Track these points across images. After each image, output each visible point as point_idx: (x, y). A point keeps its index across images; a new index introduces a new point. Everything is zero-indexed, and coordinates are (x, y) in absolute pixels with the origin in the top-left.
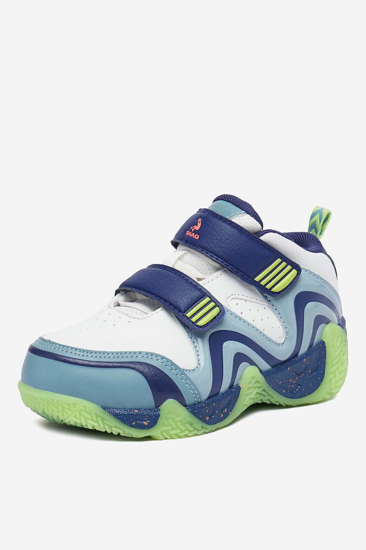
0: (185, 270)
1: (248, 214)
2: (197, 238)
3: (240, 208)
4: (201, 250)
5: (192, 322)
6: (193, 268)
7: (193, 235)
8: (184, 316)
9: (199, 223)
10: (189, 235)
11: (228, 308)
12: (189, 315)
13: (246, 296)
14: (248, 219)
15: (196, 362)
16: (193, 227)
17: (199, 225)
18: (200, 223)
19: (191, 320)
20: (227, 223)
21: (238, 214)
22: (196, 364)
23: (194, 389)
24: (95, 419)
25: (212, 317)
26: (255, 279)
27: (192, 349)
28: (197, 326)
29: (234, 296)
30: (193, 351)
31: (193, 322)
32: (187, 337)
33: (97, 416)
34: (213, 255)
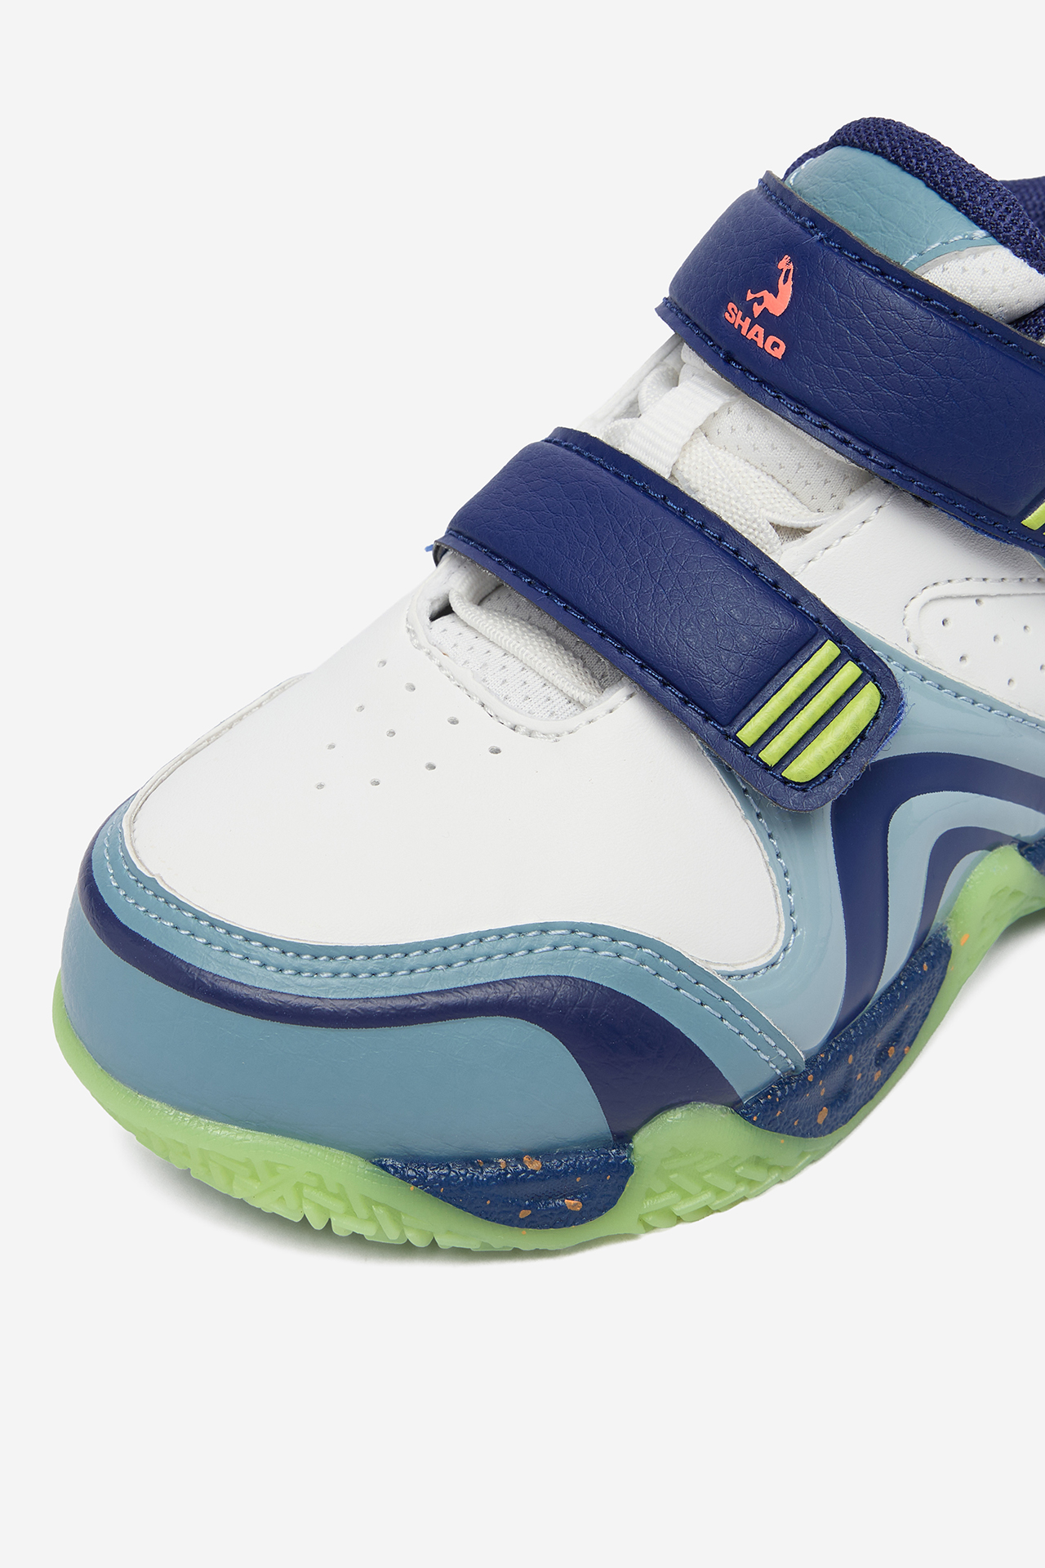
0: (726, 493)
1: (1004, 243)
2: (779, 353)
3: (967, 214)
4: (793, 411)
5: (765, 764)
6: (758, 473)
7: (757, 334)
8: (727, 736)
9: (785, 281)
10: (740, 326)
11: (908, 650)
12: (749, 733)
13: (977, 579)
14: (1005, 270)
15: (779, 925)
16: (758, 295)
17: (786, 290)
18: (790, 282)
19: (758, 758)
20: (911, 294)
21: (959, 247)
22: (782, 936)
23: (773, 1044)
24: (362, 1212)
25: (847, 737)
26: (1022, 522)
27: (763, 864)
28: (785, 781)
29: (933, 592)
30: (767, 874)
31: (766, 767)
32: (740, 815)
33: (369, 1202)
34: (848, 437)
